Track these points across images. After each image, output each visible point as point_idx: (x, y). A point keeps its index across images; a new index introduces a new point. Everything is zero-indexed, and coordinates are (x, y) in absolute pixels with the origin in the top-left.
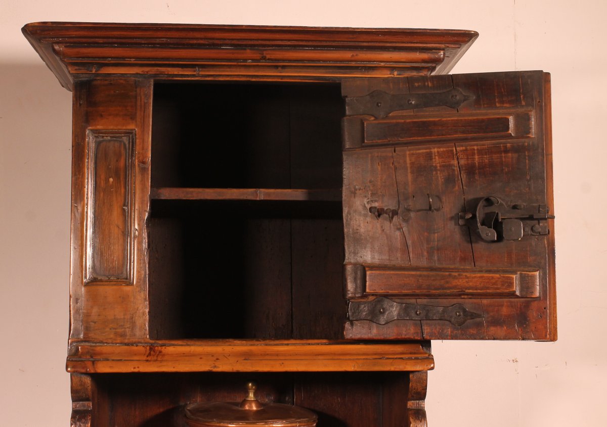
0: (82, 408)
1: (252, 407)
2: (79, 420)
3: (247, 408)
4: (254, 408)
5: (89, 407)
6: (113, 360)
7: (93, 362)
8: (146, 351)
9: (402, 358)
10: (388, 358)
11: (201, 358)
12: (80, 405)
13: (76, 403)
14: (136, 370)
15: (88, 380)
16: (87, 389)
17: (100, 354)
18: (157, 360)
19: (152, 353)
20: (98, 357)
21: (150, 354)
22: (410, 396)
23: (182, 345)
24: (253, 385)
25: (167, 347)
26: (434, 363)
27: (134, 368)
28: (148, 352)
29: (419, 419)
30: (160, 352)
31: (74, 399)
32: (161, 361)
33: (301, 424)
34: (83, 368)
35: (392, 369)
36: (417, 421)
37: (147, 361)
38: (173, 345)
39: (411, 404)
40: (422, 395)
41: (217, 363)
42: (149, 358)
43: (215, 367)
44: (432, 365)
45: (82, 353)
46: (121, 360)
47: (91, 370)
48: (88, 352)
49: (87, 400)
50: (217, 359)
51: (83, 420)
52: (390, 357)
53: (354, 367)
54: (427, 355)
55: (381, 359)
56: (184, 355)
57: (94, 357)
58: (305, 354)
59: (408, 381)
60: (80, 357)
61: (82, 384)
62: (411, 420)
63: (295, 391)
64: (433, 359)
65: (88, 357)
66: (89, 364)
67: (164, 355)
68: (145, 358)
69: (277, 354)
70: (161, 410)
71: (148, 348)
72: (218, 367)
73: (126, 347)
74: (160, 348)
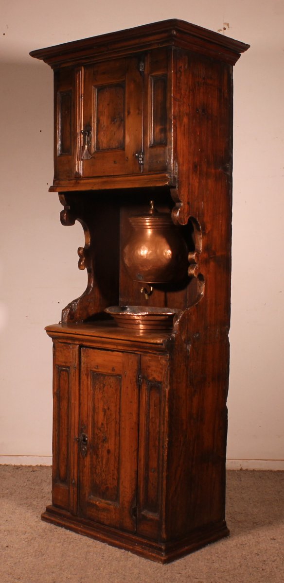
3: (151, 212)
24: (153, 202)
36: (174, 212)
61: (62, 198)
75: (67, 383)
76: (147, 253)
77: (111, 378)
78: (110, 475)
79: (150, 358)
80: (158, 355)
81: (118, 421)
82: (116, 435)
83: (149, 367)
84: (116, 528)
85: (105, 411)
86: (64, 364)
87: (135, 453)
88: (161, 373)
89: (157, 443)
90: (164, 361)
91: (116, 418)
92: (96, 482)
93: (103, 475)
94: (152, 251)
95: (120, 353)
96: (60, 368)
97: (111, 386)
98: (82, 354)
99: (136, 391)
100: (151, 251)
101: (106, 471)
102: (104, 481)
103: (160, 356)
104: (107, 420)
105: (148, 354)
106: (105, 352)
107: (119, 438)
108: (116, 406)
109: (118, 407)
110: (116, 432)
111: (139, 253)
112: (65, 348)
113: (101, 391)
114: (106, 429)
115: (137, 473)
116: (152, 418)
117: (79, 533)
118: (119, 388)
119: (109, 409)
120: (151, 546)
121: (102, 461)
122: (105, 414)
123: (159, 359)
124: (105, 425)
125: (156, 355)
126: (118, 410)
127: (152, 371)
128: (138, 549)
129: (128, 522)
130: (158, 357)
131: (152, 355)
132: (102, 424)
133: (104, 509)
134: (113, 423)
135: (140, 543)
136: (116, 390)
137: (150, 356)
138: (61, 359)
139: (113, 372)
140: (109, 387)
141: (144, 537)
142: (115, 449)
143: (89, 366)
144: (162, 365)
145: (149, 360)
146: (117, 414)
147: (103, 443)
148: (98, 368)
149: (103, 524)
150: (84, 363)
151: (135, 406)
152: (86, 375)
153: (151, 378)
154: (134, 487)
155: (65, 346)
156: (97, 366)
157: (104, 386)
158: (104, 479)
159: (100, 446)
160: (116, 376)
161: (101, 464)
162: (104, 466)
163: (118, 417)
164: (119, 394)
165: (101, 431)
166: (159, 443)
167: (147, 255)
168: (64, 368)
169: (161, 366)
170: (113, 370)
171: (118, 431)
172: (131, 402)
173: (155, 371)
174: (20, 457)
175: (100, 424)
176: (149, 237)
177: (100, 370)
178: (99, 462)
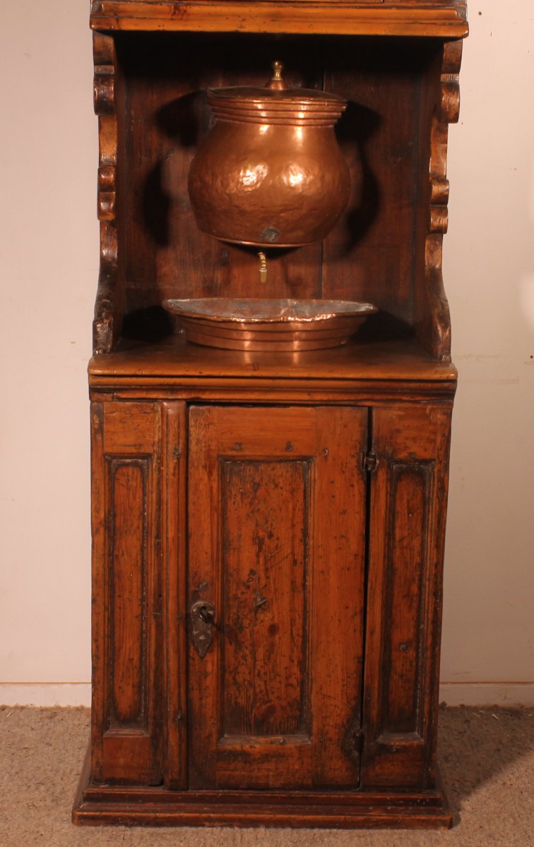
0: (104, 72)
1: (278, 87)
2: (102, 83)
3: (273, 87)
4: (281, 88)
5: (111, 71)
6: (138, 18)
7: (117, 20)
8: (171, 10)
9: (435, 24)
10: (420, 23)
11: (227, 19)
12: (101, 69)
13: (98, 66)
14: (161, 29)
15: (110, 41)
16: (109, 50)
17: (124, 11)
18: (182, 19)
19: (177, 12)
20: (122, 15)
21: (174, 13)
22: (443, 68)
23: (207, 5)
24: (279, 65)
25: (192, 7)
26: (468, 29)
27: (159, 26)
28: (172, 11)
29: (451, 91)
30: (185, 11)
31: (97, 63)
32: (186, 20)
33: (330, 103)
34: (108, 25)
35: (425, 34)
36: (450, 93)
37: (172, 19)
38: (199, 5)
39: (445, 77)
40: (456, 69)
41: (244, 24)
42: (174, 17)
43: (242, 27)
44: (466, 32)
45: (106, 11)
46: (145, 18)
47: (114, 27)
48: (111, 10)
49: (109, 63)
50: (244, 20)
51: (106, 83)
52: (423, 22)
53: (385, 30)
54: (461, 22)
55: (412, 23)
56: (210, 15)
57: (117, 15)
58: (335, 17)
59: (441, 50)
60: (104, 15)
61: (105, 46)
62: (444, 92)
63: (325, 78)
64: (468, 25)
65: (112, 14)
66: (113, 21)
67: (189, 15)
68: (169, 17)
69: (306, 16)
70: (180, 95)
71: (173, 7)
72: (245, 28)
73: (150, 6)
74: (185, 7)
75: (139, 493)
76: (305, 180)
77: (278, 466)
78: (278, 679)
79: (401, 413)
80: (426, 404)
81: (299, 558)
82: (293, 590)
83: (398, 431)
84: (302, 787)
85: (259, 542)
86: (134, 450)
87: (358, 619)
88: (434, 441)
89: (415, 589)
90: (439, 416)
91: (293, 553)
92: (236, 703)
93: (258, 682)
94: (314, 175)
95: (309, 409)
96: (115, 461)
97: (276, 486)
98: (192, 422)
99: (359, 488)
100: (311, 177)
101: (265, 673)
102: (260, 695)
103: (429, 407)
104: (266, 562)
105: (397, 405)
106: (263, 409)
107: (301, 595)
108: (293, 526)
109: (299, 527)
110: (293, 582)
111: (285, 179)
112: (135, 411)
113: (246, 501)
114: (263, 582)
115: (362, 659)
116: (402, 539)
117: (203, 825)
118: (302, 486)
119: (271, 536)
120: (407, 802)
121: (254, 653)
122: (260, 549)
123: (428, 411)
124: (262, 575)
125: (418, 406)
126: (299, 535)
127: (407, 439)
128: (376, 815)
129: (337, 768)
130: (425, 409)
131: (410, 405)
132: (252, 572)
133: (266, 757)
134: (286, 566)
135: (381, 804)
136: (292, 492)
137: (400, 409)
138: (122, 441)
139: (287, 454)
140: (273, 486)
141: (382, 789)
142: (292, 621)
143: (213, 448)
144: (435, 424)
145: (399, 415)
146: (297, 541)
147: (256, 612)
148: (241, 449)
149: (266, 788)
150: (198, 441)
151: (356, 520)
152: (205, 467)
153: (402, 455)
154: (353, 692)
155: (137, 406)
156: (240, 444)
157: (256, 486)
158: (261, 692)
159: (246, 623)
160: (293, 460)
161: (250, 660)
162: (260, 664)
163: (299, 550)
164: (301, 500)
165: (248, 587)
166: (420, 587)
167: (304, 184)
168: (128, 461)
169: (431, 428)
170: (289, 447)
171: (299, 581)
172: (344, 512)
173: (414, 439)
174: (54, 687)
175: (245, 574)
176: (300, 145)
177: (247, 453)
178: (244, 657)
